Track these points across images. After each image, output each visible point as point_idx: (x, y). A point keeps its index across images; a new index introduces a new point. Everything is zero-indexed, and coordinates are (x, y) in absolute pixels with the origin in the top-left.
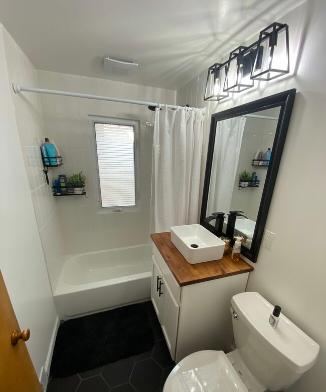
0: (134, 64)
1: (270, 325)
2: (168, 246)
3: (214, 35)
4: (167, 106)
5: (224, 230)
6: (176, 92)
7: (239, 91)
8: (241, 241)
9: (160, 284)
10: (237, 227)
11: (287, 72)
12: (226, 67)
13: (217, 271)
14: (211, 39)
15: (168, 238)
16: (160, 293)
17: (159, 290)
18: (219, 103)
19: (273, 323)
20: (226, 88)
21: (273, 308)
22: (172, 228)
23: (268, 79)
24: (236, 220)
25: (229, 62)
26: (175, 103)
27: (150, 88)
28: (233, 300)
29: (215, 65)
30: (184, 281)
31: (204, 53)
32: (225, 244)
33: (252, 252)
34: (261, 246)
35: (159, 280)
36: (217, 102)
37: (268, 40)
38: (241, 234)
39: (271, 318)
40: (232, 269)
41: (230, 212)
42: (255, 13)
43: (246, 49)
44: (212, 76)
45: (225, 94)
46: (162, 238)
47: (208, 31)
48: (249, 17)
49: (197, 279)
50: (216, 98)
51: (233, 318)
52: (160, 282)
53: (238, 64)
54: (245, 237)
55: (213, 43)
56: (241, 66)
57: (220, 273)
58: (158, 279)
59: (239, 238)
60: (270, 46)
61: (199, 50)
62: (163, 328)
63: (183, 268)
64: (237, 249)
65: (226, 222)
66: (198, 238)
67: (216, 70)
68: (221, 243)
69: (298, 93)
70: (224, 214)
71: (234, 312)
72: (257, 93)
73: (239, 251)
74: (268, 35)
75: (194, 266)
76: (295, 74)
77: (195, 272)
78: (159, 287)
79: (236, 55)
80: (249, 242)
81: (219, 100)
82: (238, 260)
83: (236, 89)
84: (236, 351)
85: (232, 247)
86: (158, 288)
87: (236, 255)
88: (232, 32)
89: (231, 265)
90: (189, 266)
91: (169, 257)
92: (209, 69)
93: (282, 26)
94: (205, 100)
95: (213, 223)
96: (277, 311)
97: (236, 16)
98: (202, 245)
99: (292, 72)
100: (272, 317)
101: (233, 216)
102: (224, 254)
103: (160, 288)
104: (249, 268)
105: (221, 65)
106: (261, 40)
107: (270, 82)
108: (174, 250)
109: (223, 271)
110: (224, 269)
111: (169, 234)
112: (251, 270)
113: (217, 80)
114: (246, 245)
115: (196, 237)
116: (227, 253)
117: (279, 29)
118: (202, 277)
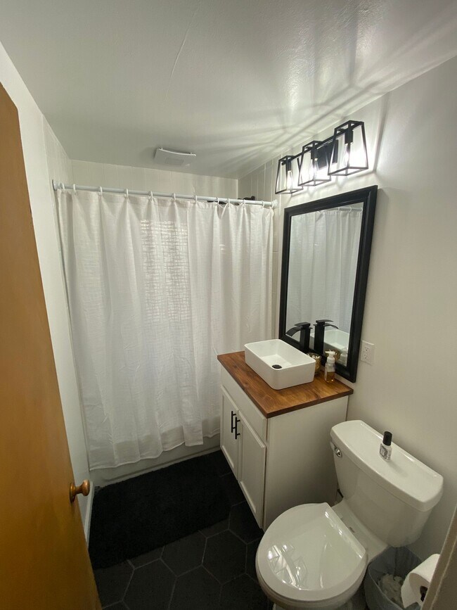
0: (191, 155)
1: (381, 459)
2: (243, 369)
3: (284, 128)
4: (230, 200)
5: (312, 345)
6: (237, 181)
7: (315, 185)
8: (334, 356)
9: (237, 421)
10: (326, 340)
11: (367, 168)
12: (298, 159)
13: (309, 396)
14: (281, 132)
15: (240, 359)
16: (236, 435)
17: (234, 430)
18: (292, 196)
19: (385, 454)
20: (301, 183)
21: (381, 438)
22: (246, 345)
23: (347, 175)
24: (325, 332)
25: (302, 154)
26: (237, 196)
27: (206, 178)
28: (333, 432)
29: (287, 157)
30: (271, 411)
31: (273, 144)
32: (315, 361)
33: (349, 369)
34: (359, 362)
35: (234, 417)
36: (290, 195)
37: (344, 136)
38: (333, 349)
39: (382, 449)
40: (327, 392)
41: (317, 322)
42: (328, 108)
43: (320, 143)
44: (283, 168)
45: (300, 187)
46: (233, 360)
47: (277, 125)
48: (322, 112)
49: (286, 407)
50: (289, 191)
51: (335, 456)
52: (236, 418)
53: (313, 158)
54: (338, 352)
55: (282, 135)
56: (316, 159)
57: (314, 399)
58: (233, 415)
59: (331, 353)
60: (346, 143)
61: (267, 141)
62: (242, 484)
63: (267, 395)
64: (330, 367)
65: (312, 334)
66: (279, 357)
67: (287, 162)
68: (310, 360)
69: (380, 189)
70: (309, 325)
71: (336, 448)
72: (335, 187)
73: (333, 370)
74: (343, 131)
75: (281, 392)
76: (375, 171)
77: (283, 399)
78: (234, 426)
79: (309, 149)
80: (344, 357)
81: (292, 193)
82: (332, 381)
83: (312, 183)
84: (343, 502)
85: (324, 365)
86: (232, 428)
87: (330, 376)
88: (303, 125)
89: (326, 388)
90: (275, 392)
91: (246, 383)
92: (280, 161)
93: (357, 124)
94: (276, 193)
95: (297, 337)
96: (388, 439)
97: (308, 112)
98: (286, 365)
99: (371, 168)
100: (383, 447)
101: (321, 326)
102: (315, 376)
103: (236, 428)
104: (347, 390)
105: (293, 158)
106: (336, 135)
107: (349, 177)
108: (251, 373)
109: (317, 396)
110: (318, 393)
111: (242, 354)
112: (350, 392)
113: (289, 172)
114: (340, 361)
115: (277, 356)
116: (319, 373)
117: (354, 127)
118: (292, 405)
